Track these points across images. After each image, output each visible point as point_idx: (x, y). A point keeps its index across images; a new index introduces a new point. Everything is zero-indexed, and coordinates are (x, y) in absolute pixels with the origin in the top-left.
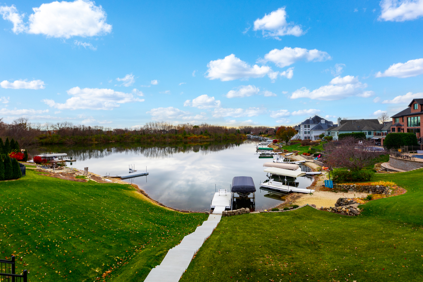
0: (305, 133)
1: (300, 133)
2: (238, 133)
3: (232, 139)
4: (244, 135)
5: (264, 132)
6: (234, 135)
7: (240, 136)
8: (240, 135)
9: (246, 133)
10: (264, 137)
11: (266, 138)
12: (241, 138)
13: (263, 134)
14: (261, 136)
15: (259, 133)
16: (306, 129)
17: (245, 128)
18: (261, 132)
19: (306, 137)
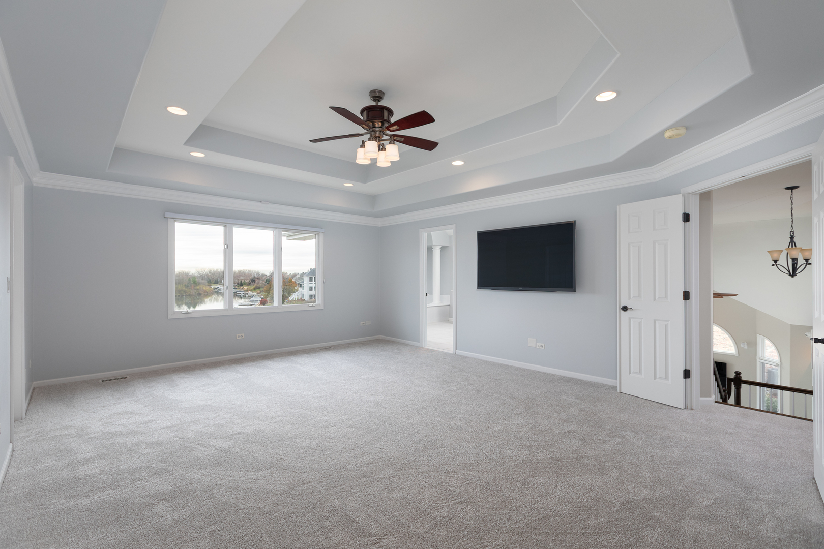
0: (311, 289)
1: (303, 289)
2: (194, 283)
3: (179, 296)
4: (206, 288)
5: (247, 281)
6: (184, 288)
7: (198, 290)
8: (198, 287)
9: (211, 283)
10: (247, 291)
11: (250, 293)
12: (199, 295)
13: (245, 284)
14: (242, 289)
15: (238, 284)
16: (311, 282)
17: (210, 272)
18: (243, 281)
19: (312, 295)
